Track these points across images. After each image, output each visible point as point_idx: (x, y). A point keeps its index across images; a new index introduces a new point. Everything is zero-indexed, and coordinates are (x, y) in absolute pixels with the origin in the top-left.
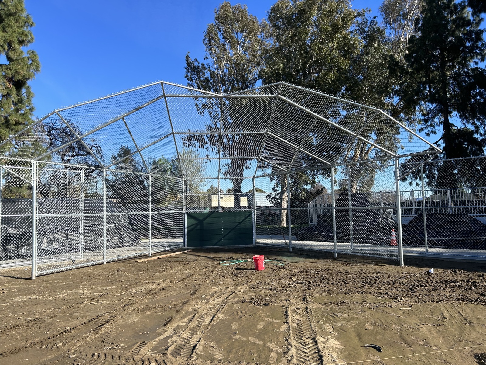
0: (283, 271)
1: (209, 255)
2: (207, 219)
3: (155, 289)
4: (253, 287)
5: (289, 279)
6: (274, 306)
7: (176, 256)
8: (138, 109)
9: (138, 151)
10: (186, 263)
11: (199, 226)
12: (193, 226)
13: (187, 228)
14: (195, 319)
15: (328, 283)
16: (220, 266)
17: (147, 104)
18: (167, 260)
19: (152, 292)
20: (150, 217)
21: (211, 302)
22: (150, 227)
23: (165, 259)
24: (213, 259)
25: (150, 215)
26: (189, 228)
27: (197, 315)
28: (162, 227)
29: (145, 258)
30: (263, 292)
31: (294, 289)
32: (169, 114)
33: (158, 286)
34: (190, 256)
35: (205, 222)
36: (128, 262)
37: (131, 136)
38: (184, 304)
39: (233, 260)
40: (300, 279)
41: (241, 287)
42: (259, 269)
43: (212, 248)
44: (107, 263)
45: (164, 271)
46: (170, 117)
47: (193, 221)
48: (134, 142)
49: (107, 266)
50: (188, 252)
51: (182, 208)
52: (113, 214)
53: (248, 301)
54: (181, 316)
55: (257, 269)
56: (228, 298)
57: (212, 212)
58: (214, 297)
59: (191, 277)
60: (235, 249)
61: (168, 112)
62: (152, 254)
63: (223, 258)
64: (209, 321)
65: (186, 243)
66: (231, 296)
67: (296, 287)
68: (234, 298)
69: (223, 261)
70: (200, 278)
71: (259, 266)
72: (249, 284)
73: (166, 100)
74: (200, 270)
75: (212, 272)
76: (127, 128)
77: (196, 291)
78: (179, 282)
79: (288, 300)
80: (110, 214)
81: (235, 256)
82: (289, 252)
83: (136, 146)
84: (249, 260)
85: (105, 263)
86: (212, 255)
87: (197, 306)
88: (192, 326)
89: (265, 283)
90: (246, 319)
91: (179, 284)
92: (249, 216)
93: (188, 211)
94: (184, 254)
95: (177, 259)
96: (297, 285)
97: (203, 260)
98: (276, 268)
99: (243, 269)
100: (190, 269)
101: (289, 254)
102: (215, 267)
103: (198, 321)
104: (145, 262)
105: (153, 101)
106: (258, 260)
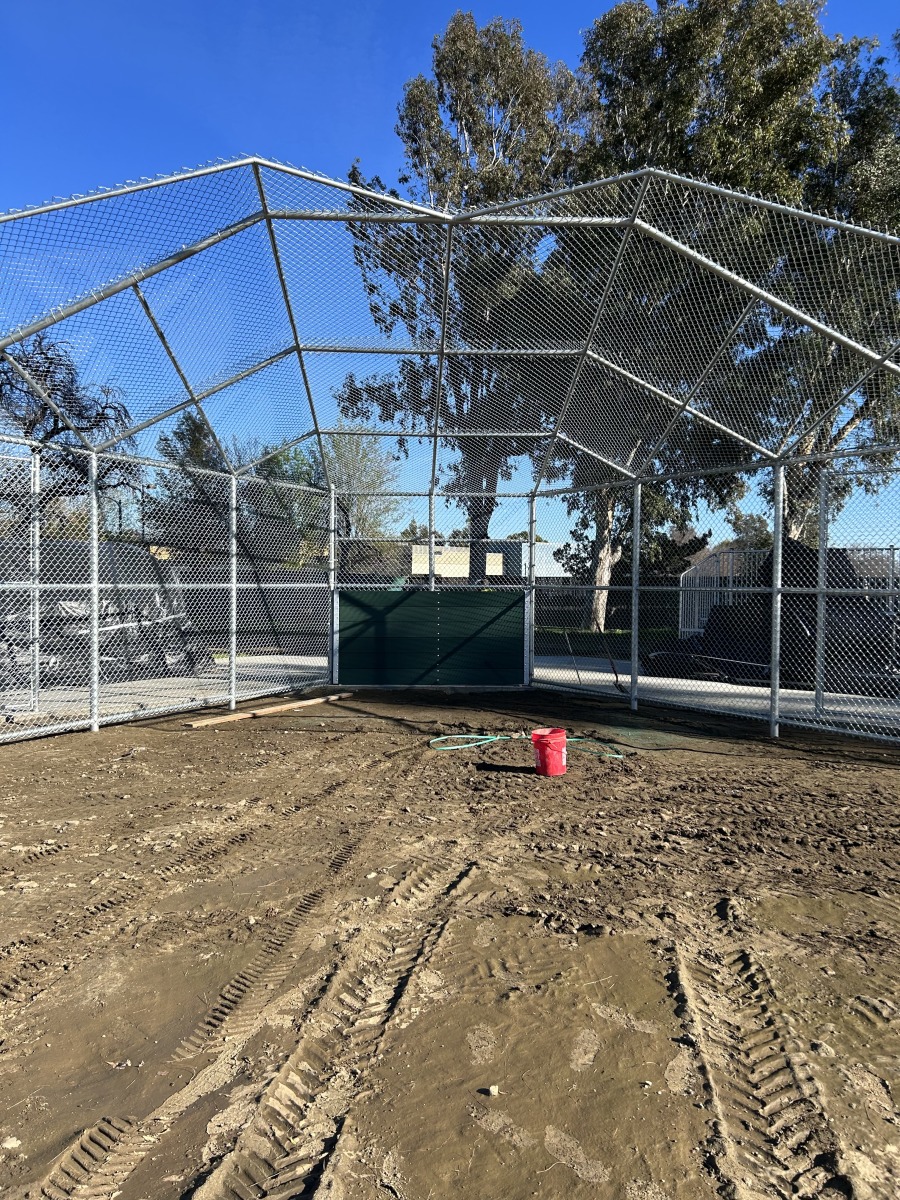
0: (625, 780)
1: (399, 714)
2: (396, 610)
3: (218, 836)
4: (538, 845)
5: (650, 816)
6: (621, 938)
7: (306, 714)
8: (181, 257)
9: (193, 401)
10: (331, 736)
11: (372, 630)
12: (357, 628)
13: (340, 631)
14: (331, 993)
15: (786, 840)
16: (430, 754)
17: (210, 241)
18: (276, 724)
19: (204, 850)
20: (234, 600)
21: (397, 903)
22: (234, 627)
23: (271, 721)
24: (412, 728)
25: (234, 593)
26: (348, 633)
27: (342, 974)
28: (266, 626)
29: (217, 714)
30: (571, 866)
31: (675, 857)
32: (282, 281)
33: (231, 823)
34: (344, 713)
35: (390, 616)
36: (165, 726)
37: (167, 348)
38: (303, 909)
39: (469, 732)
40: (688, 817)
41: (496, 842)
42: (550, 771)
43: (407, 690)
44: (100, 727)
45: (259, 765)
46: (285, 292)
47: (358, 615)
48: (179, 371)
49: (100, 739)
50: (340, 699)
51: (327, 576)
52: (120, 586)
53: (526, 909)
54: (282, 971)
55: (542, 769)
56: (453, 892)
57: (413, 592)
58: (408, 881)
59: (338, 793)
60: (471, 694)
61: (281, 275)
62: (237, 702)
63: (439, 726)
64: (383, 1007)
65: (336, 675)
66: (466, 882)
67: (681, 852)
68: (474, 890)
69: (438, 734)
70: (365, 798)
71: (551, 762)
72: (524, 830)
73: (271, 232)
74: (368, 767)
75: (405, 773)
76: (153, 320)
77: (350, 849)
78: (298, 808)
79: (669, 915)
80: (110, 586)
81: (474, 719)
82: (629, 711)
83: (186, 383)
84: (516, 736)
85: (96, 729)
86: (408, 715)
87: (344, 925)
88: (317, 1034)
89: (575, 827)
90: (523, 1005)
91: (298, 820)
92: (515, 604)
93: (344, 585)
94: (327, 707)
95: (306, 721)
96: (683, 841)
97: (380, 731)
98: (600, 770)
99: (498, 769)
100: (339, 760)
101: (630, 719)
102: (416, 757)
103: (341, 1001)
104: (214, 727)
105: (231, 231)
106: (547, 745)
